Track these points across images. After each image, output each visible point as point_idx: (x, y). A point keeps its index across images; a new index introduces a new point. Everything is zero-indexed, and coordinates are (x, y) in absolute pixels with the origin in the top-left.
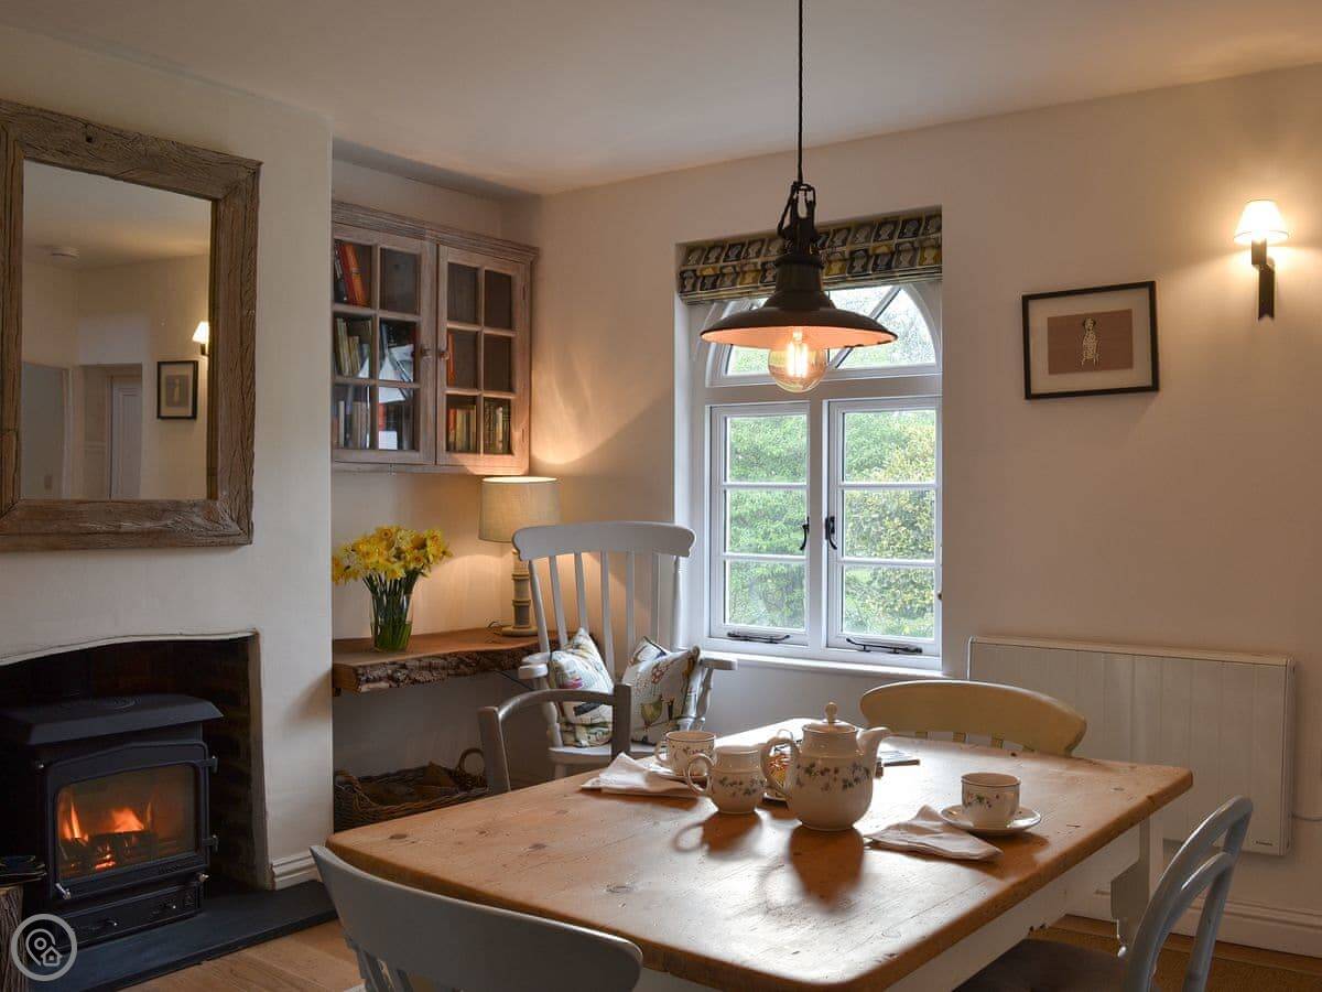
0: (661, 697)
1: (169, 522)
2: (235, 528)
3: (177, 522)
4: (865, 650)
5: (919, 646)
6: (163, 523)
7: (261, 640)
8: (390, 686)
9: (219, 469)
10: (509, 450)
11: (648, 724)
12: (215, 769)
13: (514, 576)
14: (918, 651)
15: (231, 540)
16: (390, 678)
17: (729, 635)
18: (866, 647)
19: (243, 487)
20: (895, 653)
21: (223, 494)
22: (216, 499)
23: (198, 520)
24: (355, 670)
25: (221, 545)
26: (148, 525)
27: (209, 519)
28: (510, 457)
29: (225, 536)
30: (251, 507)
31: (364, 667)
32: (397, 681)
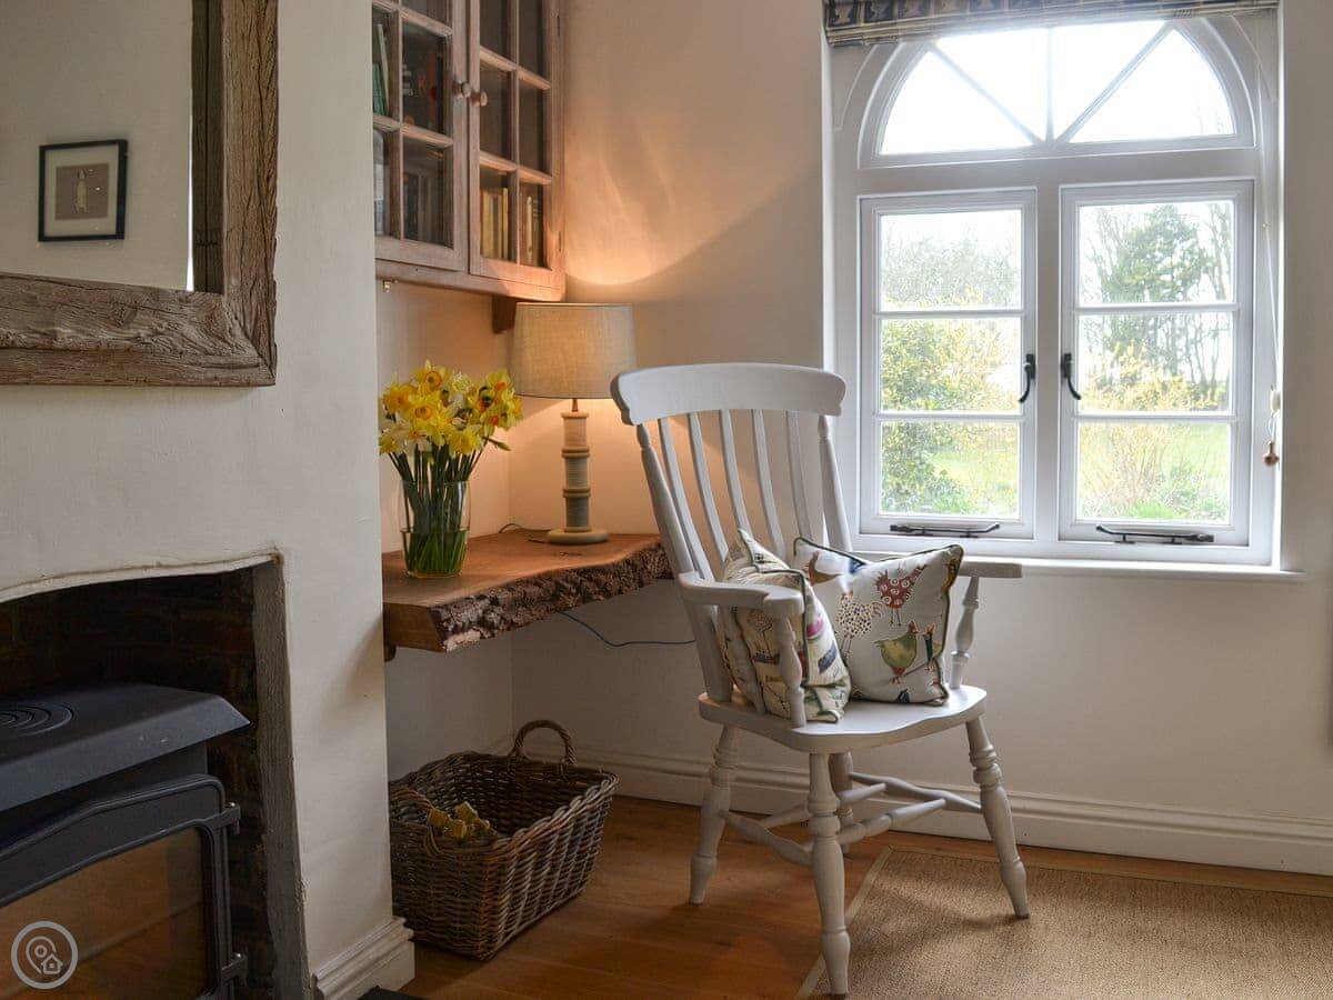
0: (912, 627)
1: (143, 333)
2: (249, 353)
3: (157, 333)
4: (1124, 541)
5: (1210, 533)
6: (132, 333)
7: (285, 570)
8: (482, 637)
9: (225, 230)
10: (542, 262)
11: (899, 671)
12: (238, 830)
13: (564, 451)
14: (1209, 539)
15: (243, 374)
16: (482, 623)
17: (894, 528)
18: (1126, 536)
19: (262, 271)
20: (1173, 543)
21: (232, 282)
22: (220, 291)
23: (192, 332)
24: (434, 614)
25: (227, 384)
26: (106, 335)
27: (207, 332)
28: (544, 271)
29: (235, 366)
30: (274, 314)
31: (446, 607)
32: (490, 627)
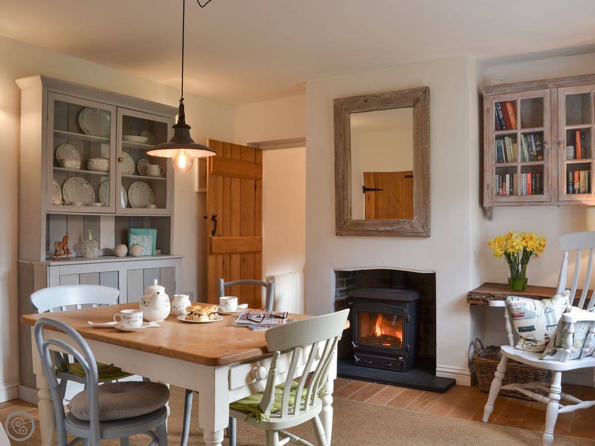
2: (421, 230)
6: (393, 228)
7: (436, 276)
23: (407, 227)
25: (415, 236)
26: (388, 228)
27: (410, 227)
29: (417, 233)
